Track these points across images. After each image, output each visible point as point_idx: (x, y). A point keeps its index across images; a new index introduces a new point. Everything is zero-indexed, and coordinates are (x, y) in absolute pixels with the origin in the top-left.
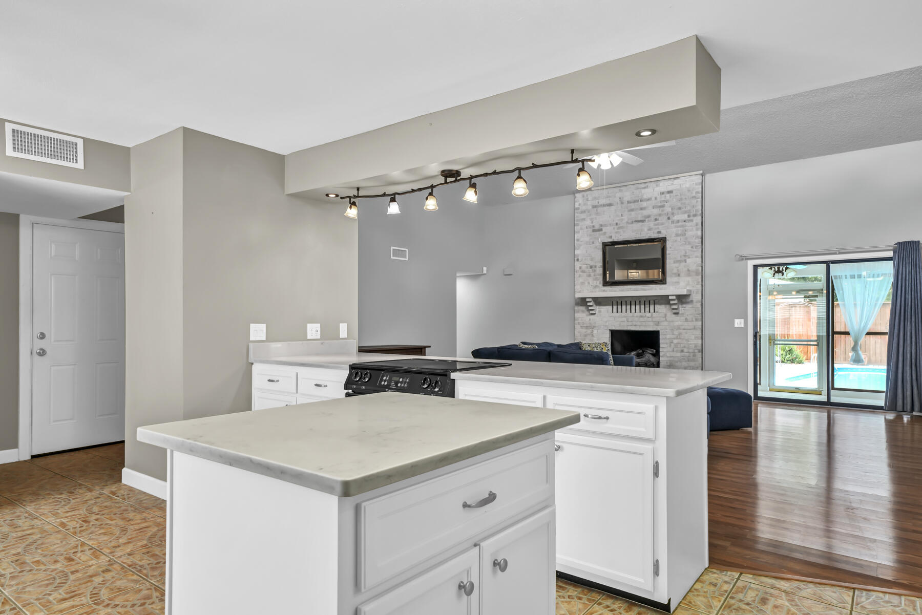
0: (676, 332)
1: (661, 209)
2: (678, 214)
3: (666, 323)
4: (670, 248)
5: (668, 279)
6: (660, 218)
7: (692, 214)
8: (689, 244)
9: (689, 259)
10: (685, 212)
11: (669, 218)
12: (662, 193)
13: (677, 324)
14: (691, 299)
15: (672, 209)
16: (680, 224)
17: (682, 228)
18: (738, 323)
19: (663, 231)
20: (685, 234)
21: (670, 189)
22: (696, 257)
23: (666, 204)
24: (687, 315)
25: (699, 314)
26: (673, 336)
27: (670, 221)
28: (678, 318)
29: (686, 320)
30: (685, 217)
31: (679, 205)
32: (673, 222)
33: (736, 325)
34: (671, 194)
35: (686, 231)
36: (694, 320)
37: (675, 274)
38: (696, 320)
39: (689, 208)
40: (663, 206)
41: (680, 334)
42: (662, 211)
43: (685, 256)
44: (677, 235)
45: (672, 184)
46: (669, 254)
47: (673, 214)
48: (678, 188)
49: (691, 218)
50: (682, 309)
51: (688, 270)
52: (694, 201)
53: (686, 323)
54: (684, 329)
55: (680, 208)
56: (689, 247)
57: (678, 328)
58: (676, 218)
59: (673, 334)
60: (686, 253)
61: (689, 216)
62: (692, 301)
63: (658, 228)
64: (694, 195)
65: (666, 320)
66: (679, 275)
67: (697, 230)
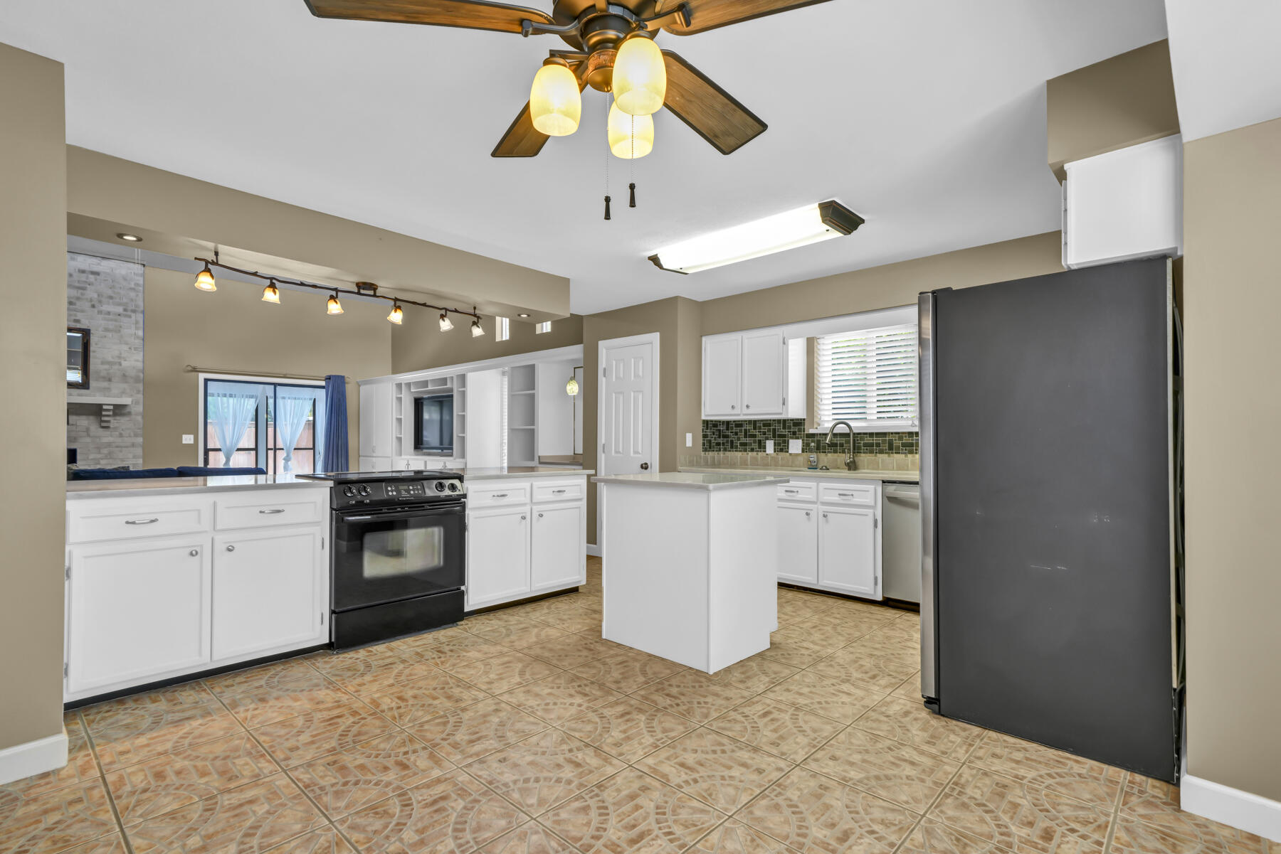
0: (105, 451)
1: (80, 291)
2: (108, 304)
3: (88, 440)
4: (96, 344)
5: (93, 383)
6: (78, 303)
7: (130, 308)
8: (127, 344)
9: (126, 362)
10: (119, 304)
11: (93, 306)
12: (83, 272)
13: (105, 440)
14: (128, 410)
15: (99, 295)
16: (111, 317)
17: (114, 323)
18: (188, 439)
19: (83, 321)
20: (120, 331)
21: (95, 269)
22: (137, 361)
23: (88, 286)
24: (123, 430)
25: (139, 429)
26: (99, 456)
27: (96, 310)
28: (109, 433)
29: (121, 435)
30: (120, 310)
31: (110, 292)
32: (100, 312)
33: (184, 442)
34: (98, 277)
35: (121, 327)
36: (132, 435)
37: (104, 378)
38: (136, 435)
39: (125, 300)
40: (84, 289)
41: (110, 453)
42: (82, 294)
43: (119, 357)
44: (107, 330)
45: (99, 264)
46: (94, 352)
47: (100, 302)
48: (108, 271)
49: (129, 313)
50: (114, 422)
51: (124, 375)
52: (132, 294)
53: (119, 440)
54: (117, 447)
55: (111, 298)
56: (125, 348)
57: (109, 445)
58: (105, 308)
59: (99, 453)
60: (121, 354)
61: (125, 310)
62: (129, 413)
63: (76, 316)
64: (133, 286)
65: (89, 435)
66: (110, 380)
67: (137, 328)
